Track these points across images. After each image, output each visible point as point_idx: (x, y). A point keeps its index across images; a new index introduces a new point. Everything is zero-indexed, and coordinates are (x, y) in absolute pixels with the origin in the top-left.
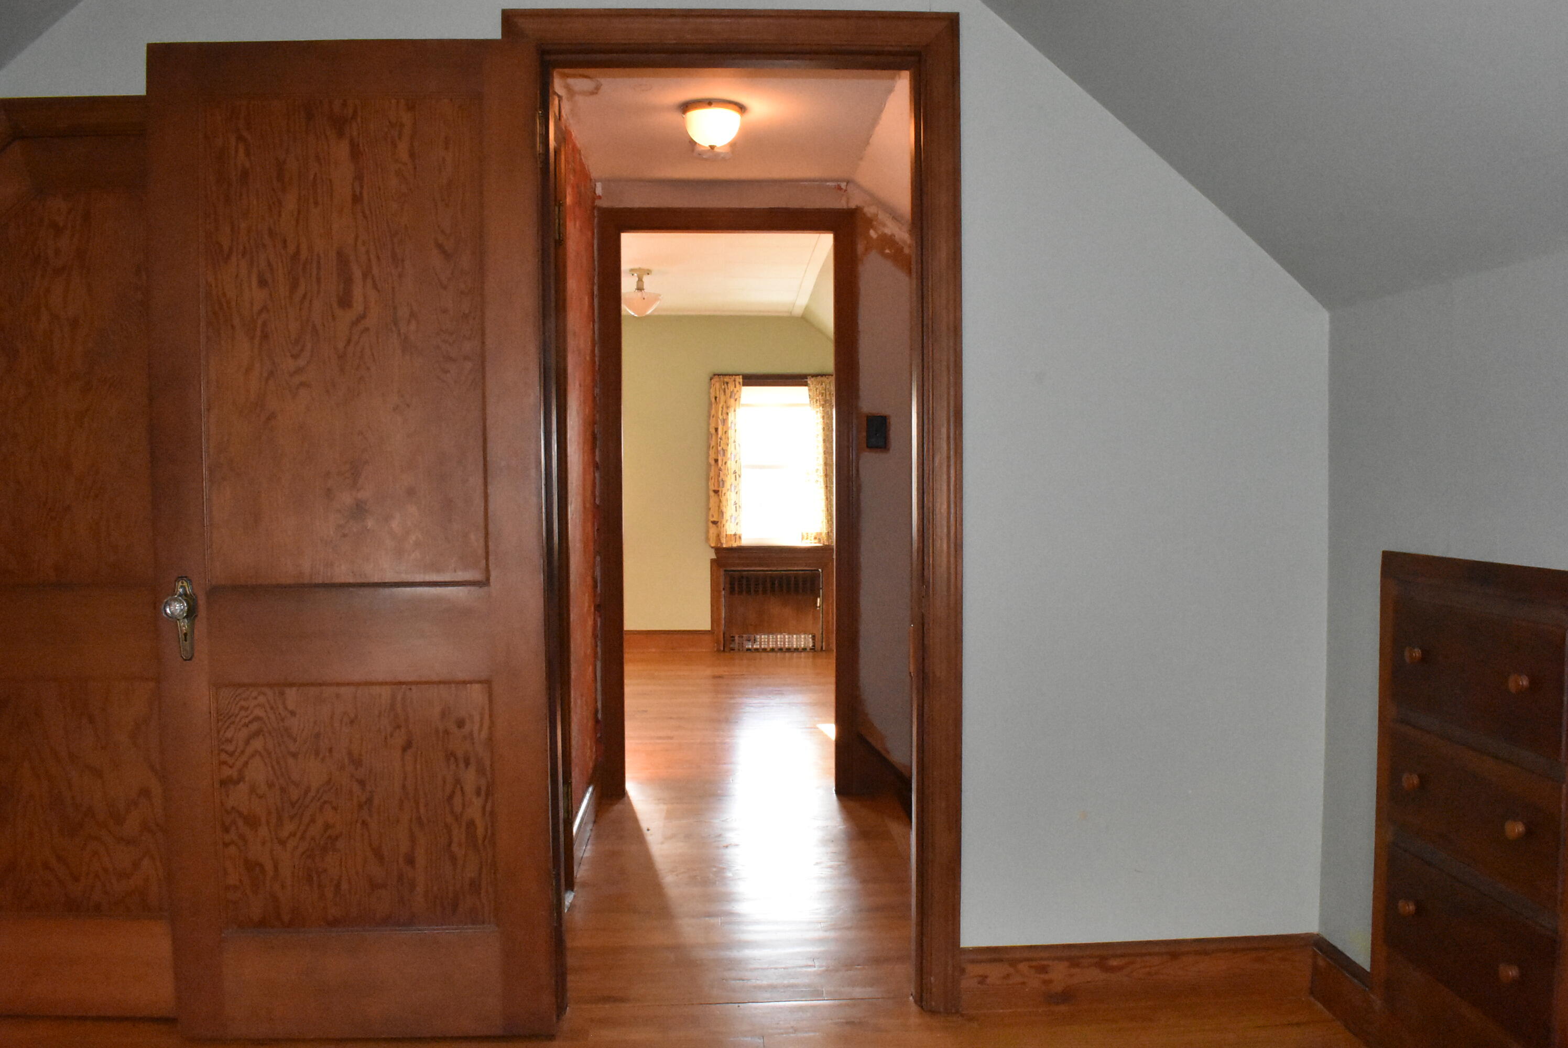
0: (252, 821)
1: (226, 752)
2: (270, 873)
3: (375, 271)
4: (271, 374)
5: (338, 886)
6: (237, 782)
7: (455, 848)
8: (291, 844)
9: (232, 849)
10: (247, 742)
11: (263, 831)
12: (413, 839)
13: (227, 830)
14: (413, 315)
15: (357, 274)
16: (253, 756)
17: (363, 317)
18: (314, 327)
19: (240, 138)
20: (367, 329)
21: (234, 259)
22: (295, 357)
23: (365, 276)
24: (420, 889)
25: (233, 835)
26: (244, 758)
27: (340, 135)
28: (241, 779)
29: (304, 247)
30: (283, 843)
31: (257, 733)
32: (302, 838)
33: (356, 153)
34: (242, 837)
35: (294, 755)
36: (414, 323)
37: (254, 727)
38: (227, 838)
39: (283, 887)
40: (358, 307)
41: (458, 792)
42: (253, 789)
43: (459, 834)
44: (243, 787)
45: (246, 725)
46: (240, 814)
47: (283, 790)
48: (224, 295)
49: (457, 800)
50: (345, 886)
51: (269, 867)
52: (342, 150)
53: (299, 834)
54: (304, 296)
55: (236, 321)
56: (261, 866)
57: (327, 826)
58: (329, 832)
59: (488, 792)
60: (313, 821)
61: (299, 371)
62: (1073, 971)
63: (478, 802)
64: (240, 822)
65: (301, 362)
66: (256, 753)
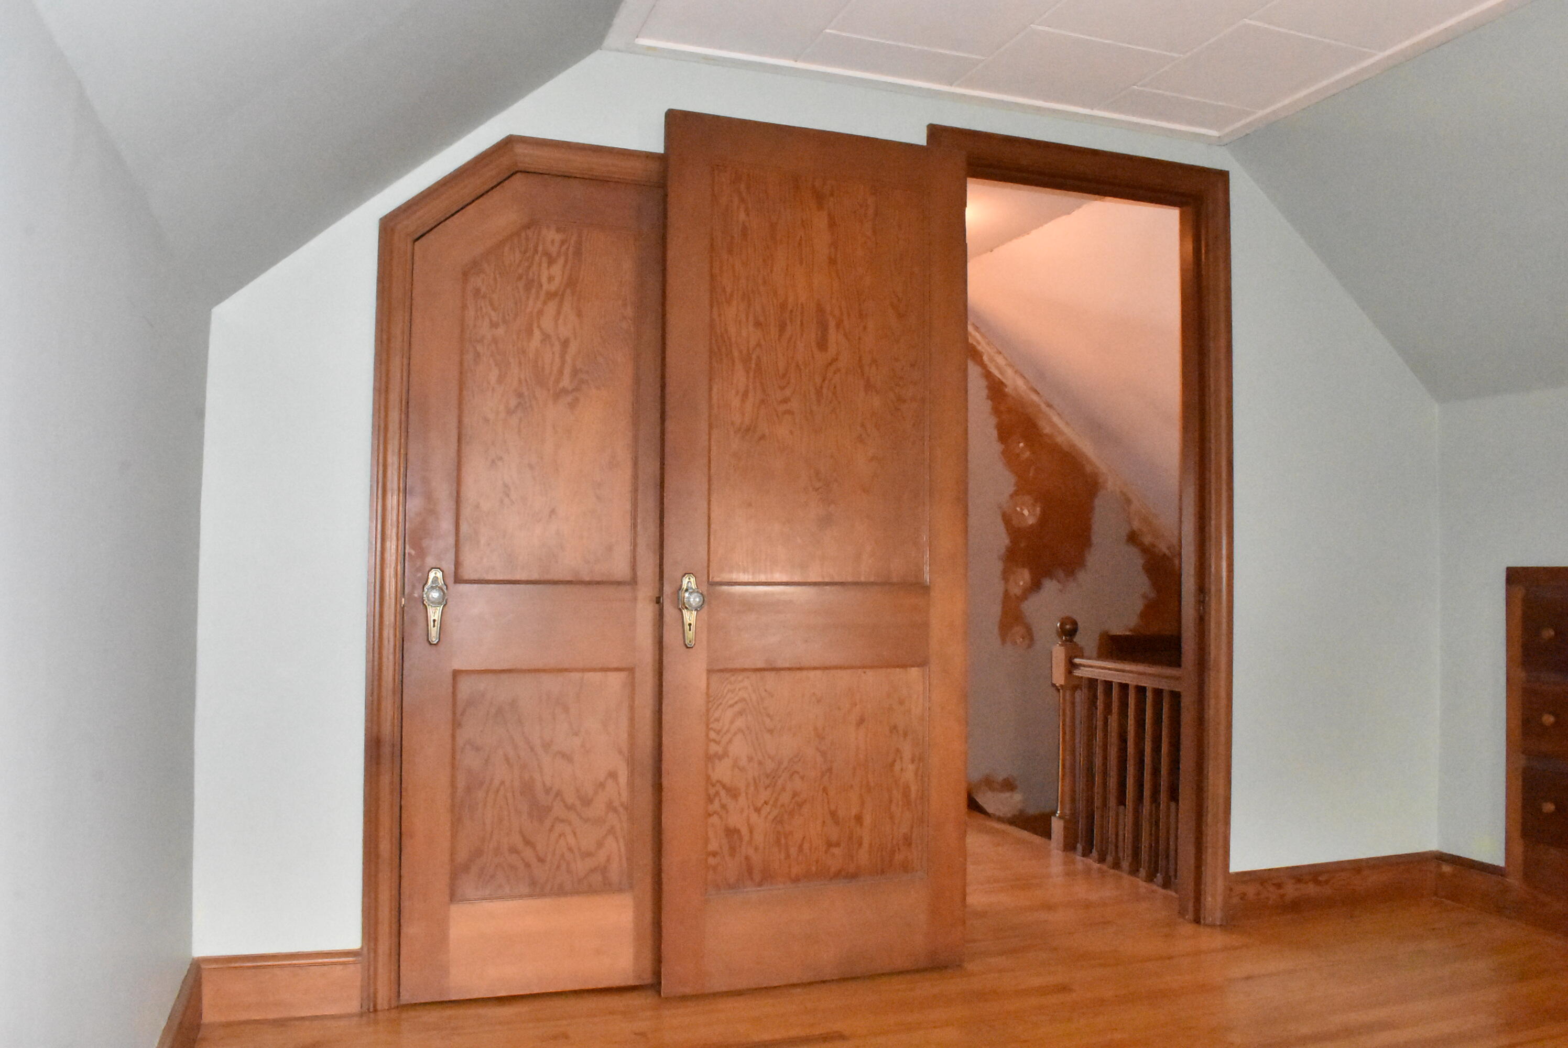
0: (733, 793)
1: (714, 731)
2: (746, 838)
3: (846, 322)
4: (763, 401)
5: (801, 846)
6: (720, 758)
7: (893, 808)
8: (764, 812)
9: (715, 819)
10: (732, 722)
11: (742, 800)
12: (863, 804)
13: (710, 800)
14: (874, 361)
15: (832, 324)
16: (735, 734)
17: (835, 360)
18: (798, 366)
19: (742, 200)
20: (839, 370)
21: (734, 303)
22: (782, 388)
23: (838, 326)
24: (866, 845)
25: (716, 806)
26: (729, 736)
27: (820, 207)
28: (725, 754)
29: (791, 300)
30: (758, 810)
31: (740, 713)
32: (774, 805)
33: (832, 224)
34: (723, 807)
35: (771, 731)
36: (874, 368)
37: (737, 708)
38: (711, 808)
39: (756, 849)
40: (832, 349)
41: (898, 761)
42: (735, 765)
43: (897, 795)
44: (727, 762)
45: (732, 706)
46: (724, 786)
47: (760, 763)
48: (726, 331)
49: (897, 767)
50: (806, 846)
51: (744, 831)
52: (820, 221)
53: (771, 802)
54: (790, 338)
55: (736, 354)
56: (738, 831)
57: (795, 794)
58: (797, 798)
59: (919, 759)
60: (784, 789)
61: (786, 401)
62: (1298, 886)
63: (911, 767)
64: (723, 793)
65: (788, 392)
66: (740, 730)
